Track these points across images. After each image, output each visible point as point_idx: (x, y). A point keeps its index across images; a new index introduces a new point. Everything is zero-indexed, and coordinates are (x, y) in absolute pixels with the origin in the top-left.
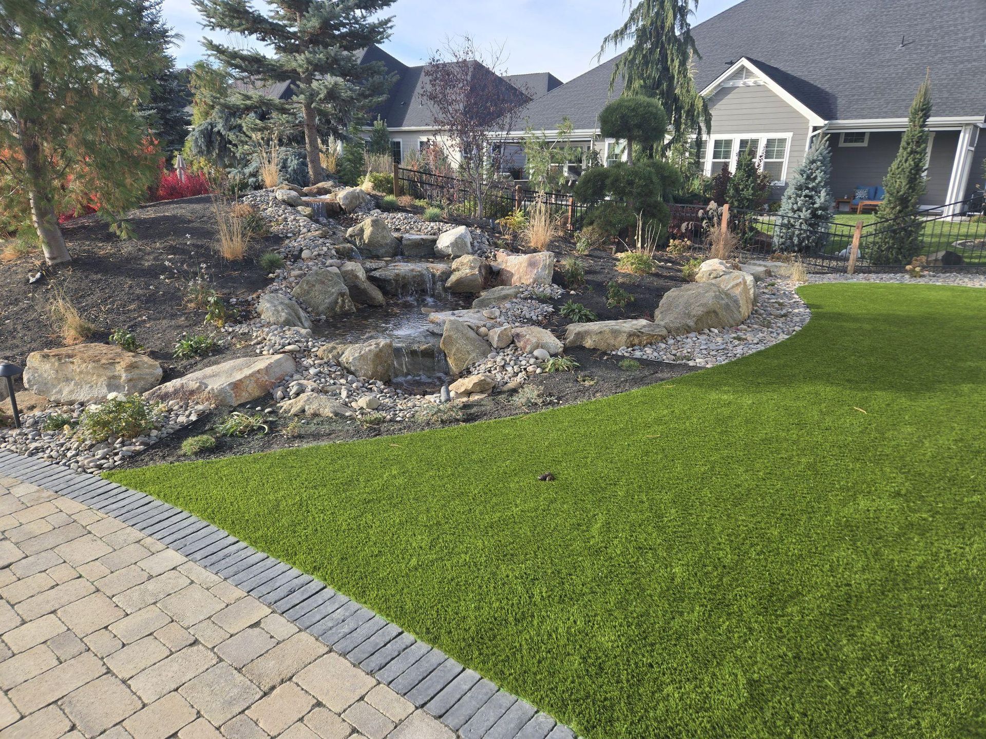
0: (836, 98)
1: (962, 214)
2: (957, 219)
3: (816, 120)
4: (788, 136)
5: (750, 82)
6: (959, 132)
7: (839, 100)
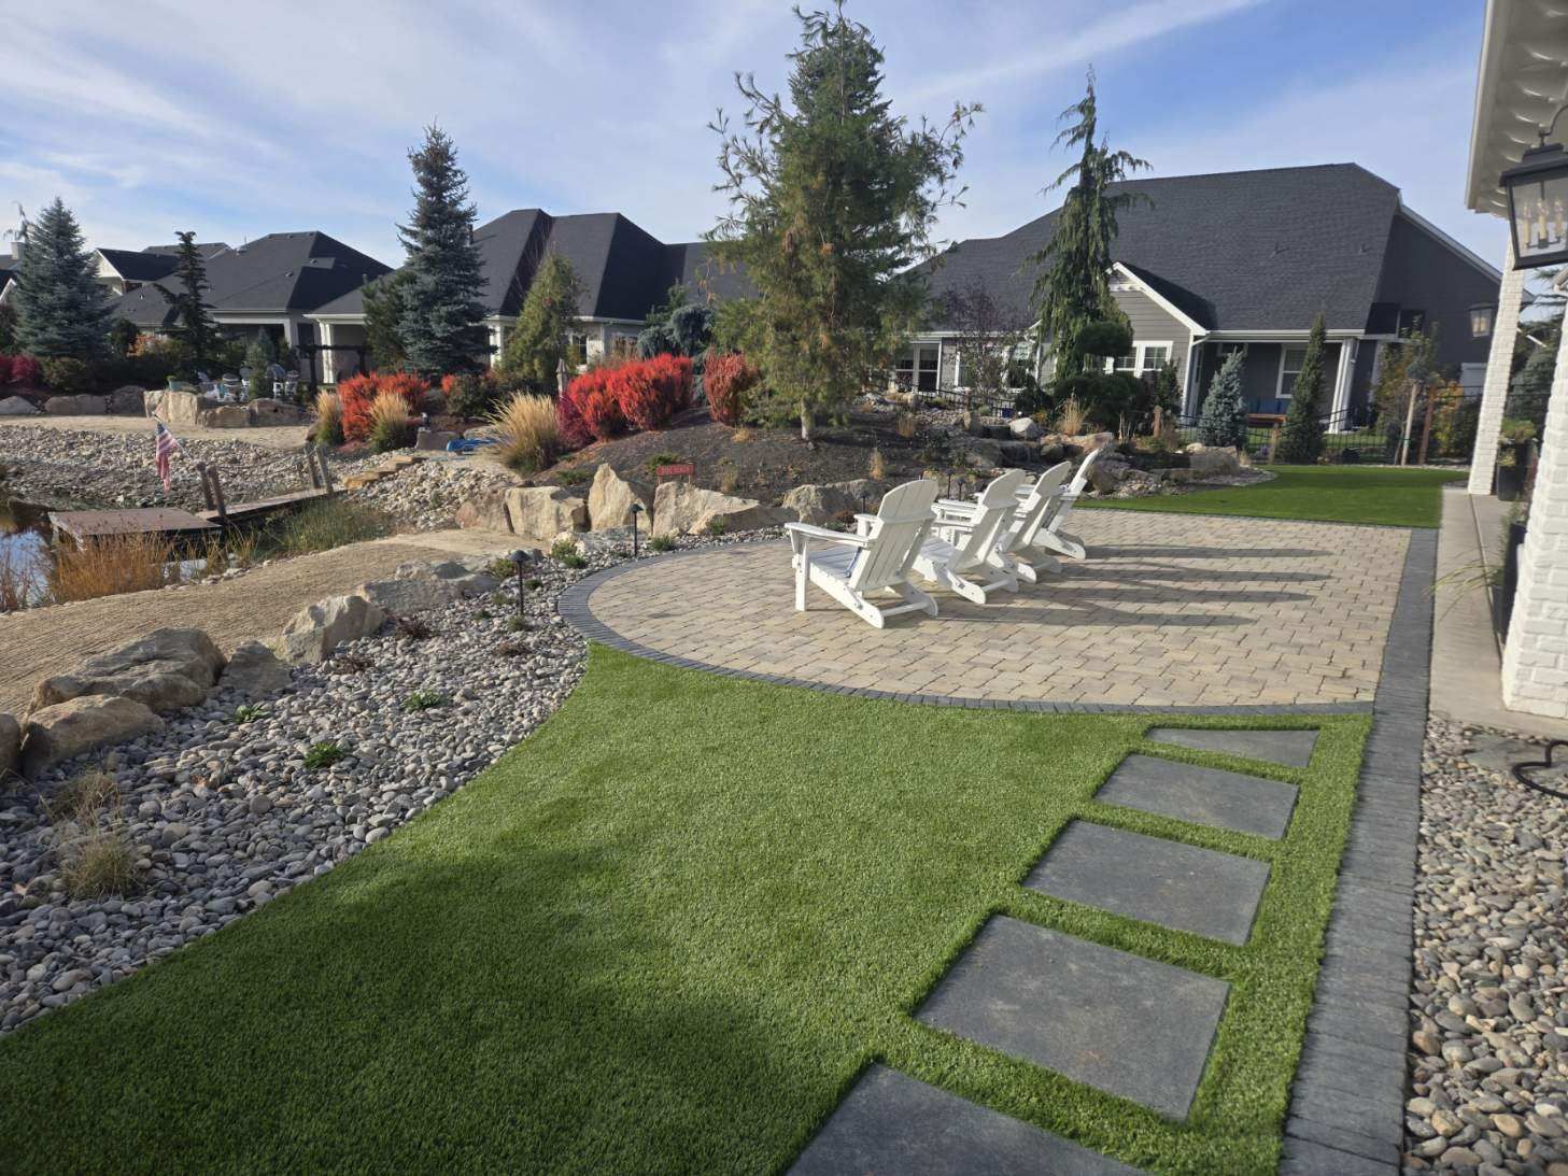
0: (1214, 307)
1: (1347, 429)
2: (1345, 432)
3: (1196, 329)
4: (1169, 344)
5: (1126, 287)
6: (1340, 344)
7: (1217, 309)
